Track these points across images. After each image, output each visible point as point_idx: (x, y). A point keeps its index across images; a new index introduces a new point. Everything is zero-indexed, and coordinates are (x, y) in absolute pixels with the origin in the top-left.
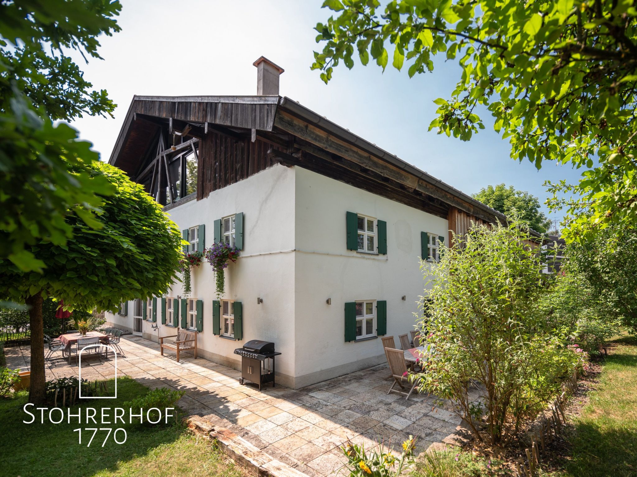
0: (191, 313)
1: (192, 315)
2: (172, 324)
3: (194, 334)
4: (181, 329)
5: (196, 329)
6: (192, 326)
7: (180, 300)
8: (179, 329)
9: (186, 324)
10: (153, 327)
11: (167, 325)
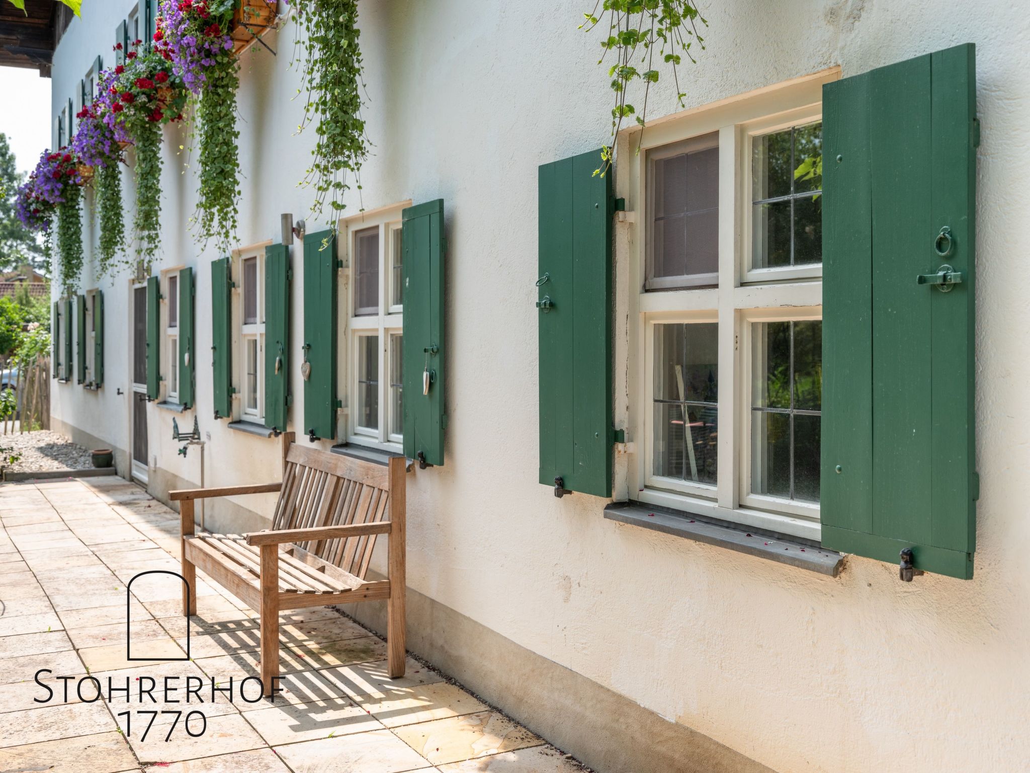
0: (364, 324)
1: (370, 344)
2: (257, 415)
3: (382, 477)
4: (303, 440)
5: (397, 443)
6: (371, 420)
7: (298, 247)
8: (290, 439)
9: (336, 404)
10: (177, 436)
11: (238, 422)
